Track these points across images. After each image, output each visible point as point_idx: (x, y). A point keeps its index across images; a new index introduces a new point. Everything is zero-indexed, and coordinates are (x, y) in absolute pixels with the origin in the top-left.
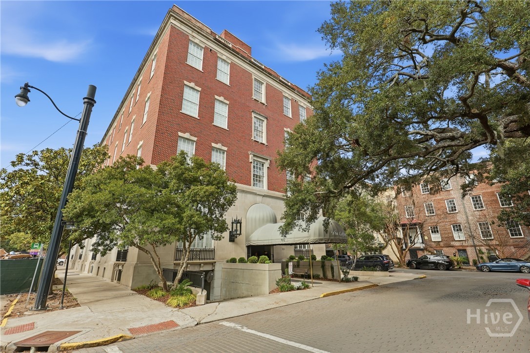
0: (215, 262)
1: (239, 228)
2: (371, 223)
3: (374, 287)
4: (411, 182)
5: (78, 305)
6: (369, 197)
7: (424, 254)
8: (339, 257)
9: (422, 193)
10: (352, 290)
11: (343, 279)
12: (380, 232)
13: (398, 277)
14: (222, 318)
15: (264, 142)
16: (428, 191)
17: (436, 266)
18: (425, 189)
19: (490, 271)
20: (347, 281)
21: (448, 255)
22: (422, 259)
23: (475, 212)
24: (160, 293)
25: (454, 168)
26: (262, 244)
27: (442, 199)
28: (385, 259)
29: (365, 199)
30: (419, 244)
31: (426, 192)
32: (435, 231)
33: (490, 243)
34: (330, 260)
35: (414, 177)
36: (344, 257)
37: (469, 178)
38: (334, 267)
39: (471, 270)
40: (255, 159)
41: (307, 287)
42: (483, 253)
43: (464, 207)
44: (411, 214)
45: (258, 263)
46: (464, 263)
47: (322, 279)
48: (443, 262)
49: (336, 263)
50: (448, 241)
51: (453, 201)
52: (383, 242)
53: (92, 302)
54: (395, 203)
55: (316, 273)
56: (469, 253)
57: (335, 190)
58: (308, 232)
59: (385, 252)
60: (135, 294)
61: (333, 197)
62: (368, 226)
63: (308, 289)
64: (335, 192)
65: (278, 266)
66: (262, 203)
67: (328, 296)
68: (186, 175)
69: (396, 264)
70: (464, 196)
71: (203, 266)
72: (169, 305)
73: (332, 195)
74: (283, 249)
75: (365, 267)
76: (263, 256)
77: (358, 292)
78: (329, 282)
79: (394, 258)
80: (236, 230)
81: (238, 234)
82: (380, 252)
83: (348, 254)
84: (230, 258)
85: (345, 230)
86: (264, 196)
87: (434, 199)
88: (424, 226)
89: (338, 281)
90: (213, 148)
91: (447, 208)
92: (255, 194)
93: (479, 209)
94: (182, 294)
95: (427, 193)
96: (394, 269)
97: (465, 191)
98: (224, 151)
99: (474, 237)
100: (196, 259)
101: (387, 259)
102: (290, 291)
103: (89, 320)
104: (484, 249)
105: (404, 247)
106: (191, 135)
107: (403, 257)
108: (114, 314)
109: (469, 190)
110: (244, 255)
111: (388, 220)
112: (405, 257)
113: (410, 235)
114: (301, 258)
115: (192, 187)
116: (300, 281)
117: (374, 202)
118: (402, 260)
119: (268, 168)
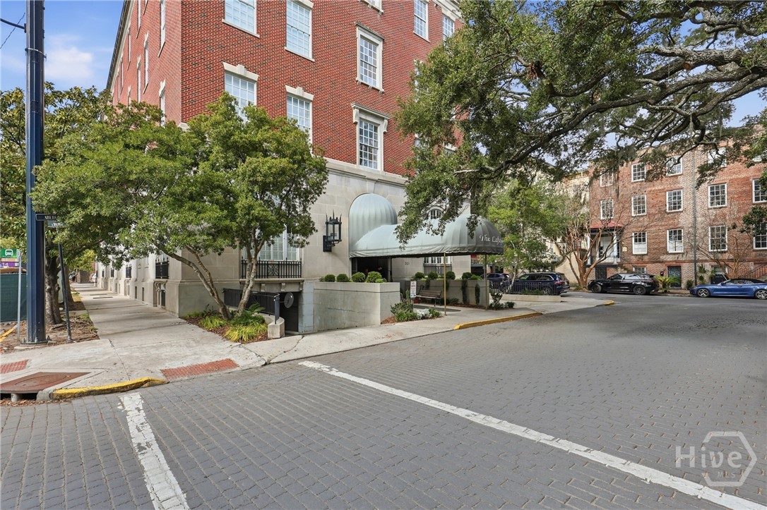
0: (303, 281)
1: (337, 232)
2: (543, 227)
3: (537, 317)
4: (620, 157)
5: (96, 337)
6: (547, 186)
7: (616, 273)
8: (491, 276)
9: (633, 181)
10: (503, 320)
11: (491, 304)
12: (556, 240)
13: (573, 303)
14: (304, 356)
15: (379, 86)
16: (643, 177)
17: (631, 289)
18: (639, 174)
19: (710, 296)
20: (498, 307)
21: (652, 274)
22: (612, 279)
23: (710, 211)
24: (217, 322)
25: (696, 136)
26: (374, 255)
27: (664, 191)
28: (557, 279)
29: (540, 188)
30: (611, 257)
31: (639, 178)
32: (640, 239)
33: (720, 256)
34: (476, 279)
35: (628, 148)
36: (498, 276)
37: (717, 153)
38: (481, 289)
39: (681, 295)
40: (363, 117)
41: (437, 315)
42: (705, 272)
43: (695, 203)
44: (608, 213)
45: (366, 283)
46: (673, 285)
47: (461, 305)
48: (643, 284)
49: (484, 283)
50: (657, 253)
51: (679, 193)
52: (558, 254)
53: (116, 333)
54: (586, 195)
55: (452, 296)
56: (683, 272)
57: (492, 166)
58: (442, 235)
59: (558, 270)
60: (184, 323)
61: (486, 179)
62: (539, 230)
63: (438, 319)
64: (491, 170)
65: (396, 286)
66: (374, 193)
67: (466, 328)
68: (236, 137)
69: (572, 286)
70: (700, 183)
71: (285, 287)
72: (227, 338)
73: (485, 176)
74: (407, 264)
75: (526, 289)
76: (373, 272)
77: (511, 322)
78: (472, 309)
79: (571, 278)
80: (334, 235)
81: (336, 240)
82: (553, 269)
83: (505, 272)
84: (324, 276)
85: (503, 236)
86: (377, 181)
87: (649, 189)
88: (625, 231)
89: (484, 308)
90: (289, 96)
91: (667, 204)
92: (363, 178)
93: (718, 206)
94: (246, 324)
95: (641, 180)
96: (568, 293)
97: (703, 175)
98: (308, 102)
99: (698, 249)
100: (273, 276)
101: (560, 279)
102: (411, 320)
103: (107, 357)
104: (708, 266)
105: (589, 263)
106: (247, 69)
107: (584, 276)
108: (144, 350)
109: (710, 175)
110: (348, 272)
111: (571, 222)
112: (587, 276)
113: (601, 246)
114: (433, 276)
115: (248, 159)
116: (427, 307)
117: (554, 194)
118: (582, 280)
119: (385, 133)
